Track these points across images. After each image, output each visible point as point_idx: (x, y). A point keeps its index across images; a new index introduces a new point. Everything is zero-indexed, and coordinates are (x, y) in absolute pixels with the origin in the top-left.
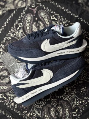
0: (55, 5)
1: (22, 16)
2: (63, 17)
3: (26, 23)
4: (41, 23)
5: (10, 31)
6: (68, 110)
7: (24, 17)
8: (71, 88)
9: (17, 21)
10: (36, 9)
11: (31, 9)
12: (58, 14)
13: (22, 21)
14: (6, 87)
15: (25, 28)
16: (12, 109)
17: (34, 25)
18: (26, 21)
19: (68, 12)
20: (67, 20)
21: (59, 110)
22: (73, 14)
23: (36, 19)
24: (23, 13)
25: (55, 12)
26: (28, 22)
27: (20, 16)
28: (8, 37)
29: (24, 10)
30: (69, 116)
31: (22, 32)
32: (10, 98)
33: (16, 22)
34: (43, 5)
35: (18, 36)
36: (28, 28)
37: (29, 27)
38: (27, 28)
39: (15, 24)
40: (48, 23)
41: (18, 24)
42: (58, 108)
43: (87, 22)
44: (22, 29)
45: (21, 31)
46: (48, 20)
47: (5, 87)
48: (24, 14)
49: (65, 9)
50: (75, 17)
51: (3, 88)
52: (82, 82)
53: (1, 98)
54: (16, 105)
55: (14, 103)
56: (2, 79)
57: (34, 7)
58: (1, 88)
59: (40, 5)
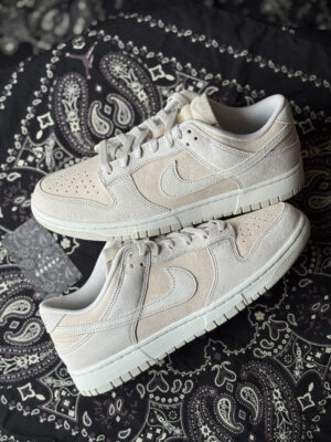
0: (157, 26)
1: (44, 89)
2: (193, 66)
3: (64, 109)
4: (118, 101)
5: (10, 151)
6: (278, 391)
7: (52, 90)
8: (274, 312)
9: (29, 109)
10: (90, 52)
11: (73, 56)
12: (174, 59)
13: (50, 106)
14: (36, 356)
15: (65, 128)
16: (74, 434)
17: (94, 112)
18: (64, 101)
19: (207, 46)
20: (208, 72)
21: (249, 399)
22: (226, 48)
23: (99, 88)
24: (45, 75)
25: (160, 54)
26: (70, 105)
27: (39, 89)
28: (8, 173)
29: (48, 66)
30: (287, 413)
31: (56, 146)
32: (57, 392)
33: (27, 113)
34: (113, 37)
35: (44, 162)
36: (75, 127)
37: (77, 124)
38: (72, 127)
39: (23, 122)
40: (145, 97)
41: (35, 118)
42: (244, 394)
43: (284, 67)
44: (53, 134)
45: (51, 141)
46: (140, 86)
47: (30, 357)
48: (52, 80)
49: (193, 35)
50: (236, 56)
51: (26, 361)
52: (310, 281)
53: (24, 399)
54: (86, 413)
55: (76, 407)
56: (15, 331)
57: (81, 47)
58: (19, 363)
59: (102, 37)
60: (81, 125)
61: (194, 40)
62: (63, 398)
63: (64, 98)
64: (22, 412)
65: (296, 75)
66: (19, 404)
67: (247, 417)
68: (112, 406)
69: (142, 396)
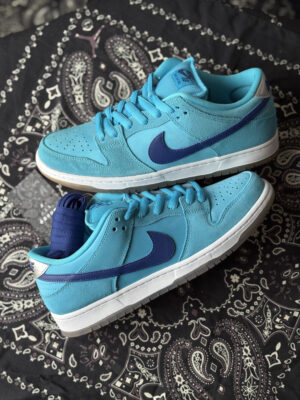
0: (158, 14)
1: (54, 64)
2: (188, 51)
3: (70, 82)
4: (120, 79)
5: (20, 118)
6: (248, 348)
7: (61, 65)
8: (250, 275)
9: (40, 81)
10: (97, 34)
11: (83, 37)
12: (172, 44)
13: (58, 80)
14: (31, 301)
15: (70, 100)
17: (97, 87)
18: (71, 76)
19: (203, 34)
20: (202, 57)
21: (220, 353)
22: (220, 36)
23: (103, 66)
24: (56, 52)
26: (76, 79)
27: (50, 64)
28: (17, 137)
29: (59, 44)
30: (255, 368)
31: (61, 116)
32: (47, 335)
33: (38, 85)
34: (118, 21)
35: (50, 128)
36: (79, 99)
37: (81, 97)
38: (77, 99)
39: (34, 92)
40: (144, 76)
41: (45, 89)
42: (216, 348)
43: (271, 56)
44: (59, 105)
45: (57, 111)
46: (140, 66)
47: (26, 302)
48: (61, 57)
49: (190, 24)
50: (228, 44)
51: (22, 306)
52: (284, 250)
53: (18, 339)
54: (72, 356)
55: (64, 350)
56: (14, 278)
57: (89, 30)
58: (15, 306)
59: (109, 22)
60: (85, 98)
61: (191, 28)
62: (52, 340)
63: (71, 73)
64: (15, 351)
65: (282, 63)
66: (13, 343)
67: (218, 369)
68: (96, 351)
69: (124, 344)
